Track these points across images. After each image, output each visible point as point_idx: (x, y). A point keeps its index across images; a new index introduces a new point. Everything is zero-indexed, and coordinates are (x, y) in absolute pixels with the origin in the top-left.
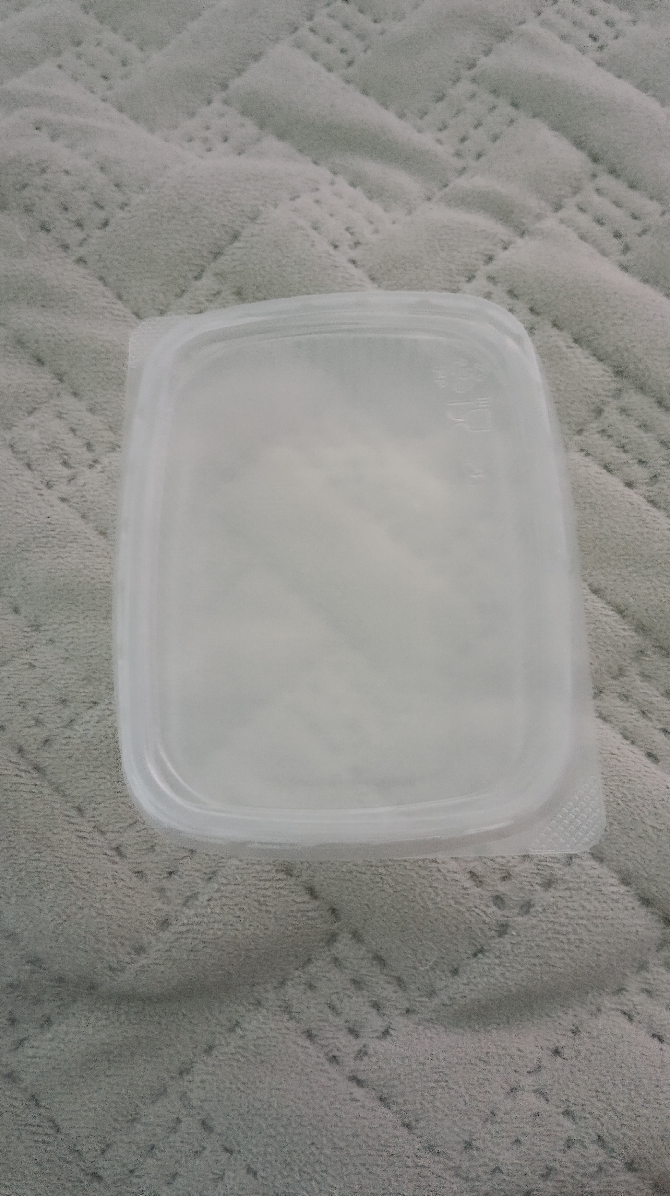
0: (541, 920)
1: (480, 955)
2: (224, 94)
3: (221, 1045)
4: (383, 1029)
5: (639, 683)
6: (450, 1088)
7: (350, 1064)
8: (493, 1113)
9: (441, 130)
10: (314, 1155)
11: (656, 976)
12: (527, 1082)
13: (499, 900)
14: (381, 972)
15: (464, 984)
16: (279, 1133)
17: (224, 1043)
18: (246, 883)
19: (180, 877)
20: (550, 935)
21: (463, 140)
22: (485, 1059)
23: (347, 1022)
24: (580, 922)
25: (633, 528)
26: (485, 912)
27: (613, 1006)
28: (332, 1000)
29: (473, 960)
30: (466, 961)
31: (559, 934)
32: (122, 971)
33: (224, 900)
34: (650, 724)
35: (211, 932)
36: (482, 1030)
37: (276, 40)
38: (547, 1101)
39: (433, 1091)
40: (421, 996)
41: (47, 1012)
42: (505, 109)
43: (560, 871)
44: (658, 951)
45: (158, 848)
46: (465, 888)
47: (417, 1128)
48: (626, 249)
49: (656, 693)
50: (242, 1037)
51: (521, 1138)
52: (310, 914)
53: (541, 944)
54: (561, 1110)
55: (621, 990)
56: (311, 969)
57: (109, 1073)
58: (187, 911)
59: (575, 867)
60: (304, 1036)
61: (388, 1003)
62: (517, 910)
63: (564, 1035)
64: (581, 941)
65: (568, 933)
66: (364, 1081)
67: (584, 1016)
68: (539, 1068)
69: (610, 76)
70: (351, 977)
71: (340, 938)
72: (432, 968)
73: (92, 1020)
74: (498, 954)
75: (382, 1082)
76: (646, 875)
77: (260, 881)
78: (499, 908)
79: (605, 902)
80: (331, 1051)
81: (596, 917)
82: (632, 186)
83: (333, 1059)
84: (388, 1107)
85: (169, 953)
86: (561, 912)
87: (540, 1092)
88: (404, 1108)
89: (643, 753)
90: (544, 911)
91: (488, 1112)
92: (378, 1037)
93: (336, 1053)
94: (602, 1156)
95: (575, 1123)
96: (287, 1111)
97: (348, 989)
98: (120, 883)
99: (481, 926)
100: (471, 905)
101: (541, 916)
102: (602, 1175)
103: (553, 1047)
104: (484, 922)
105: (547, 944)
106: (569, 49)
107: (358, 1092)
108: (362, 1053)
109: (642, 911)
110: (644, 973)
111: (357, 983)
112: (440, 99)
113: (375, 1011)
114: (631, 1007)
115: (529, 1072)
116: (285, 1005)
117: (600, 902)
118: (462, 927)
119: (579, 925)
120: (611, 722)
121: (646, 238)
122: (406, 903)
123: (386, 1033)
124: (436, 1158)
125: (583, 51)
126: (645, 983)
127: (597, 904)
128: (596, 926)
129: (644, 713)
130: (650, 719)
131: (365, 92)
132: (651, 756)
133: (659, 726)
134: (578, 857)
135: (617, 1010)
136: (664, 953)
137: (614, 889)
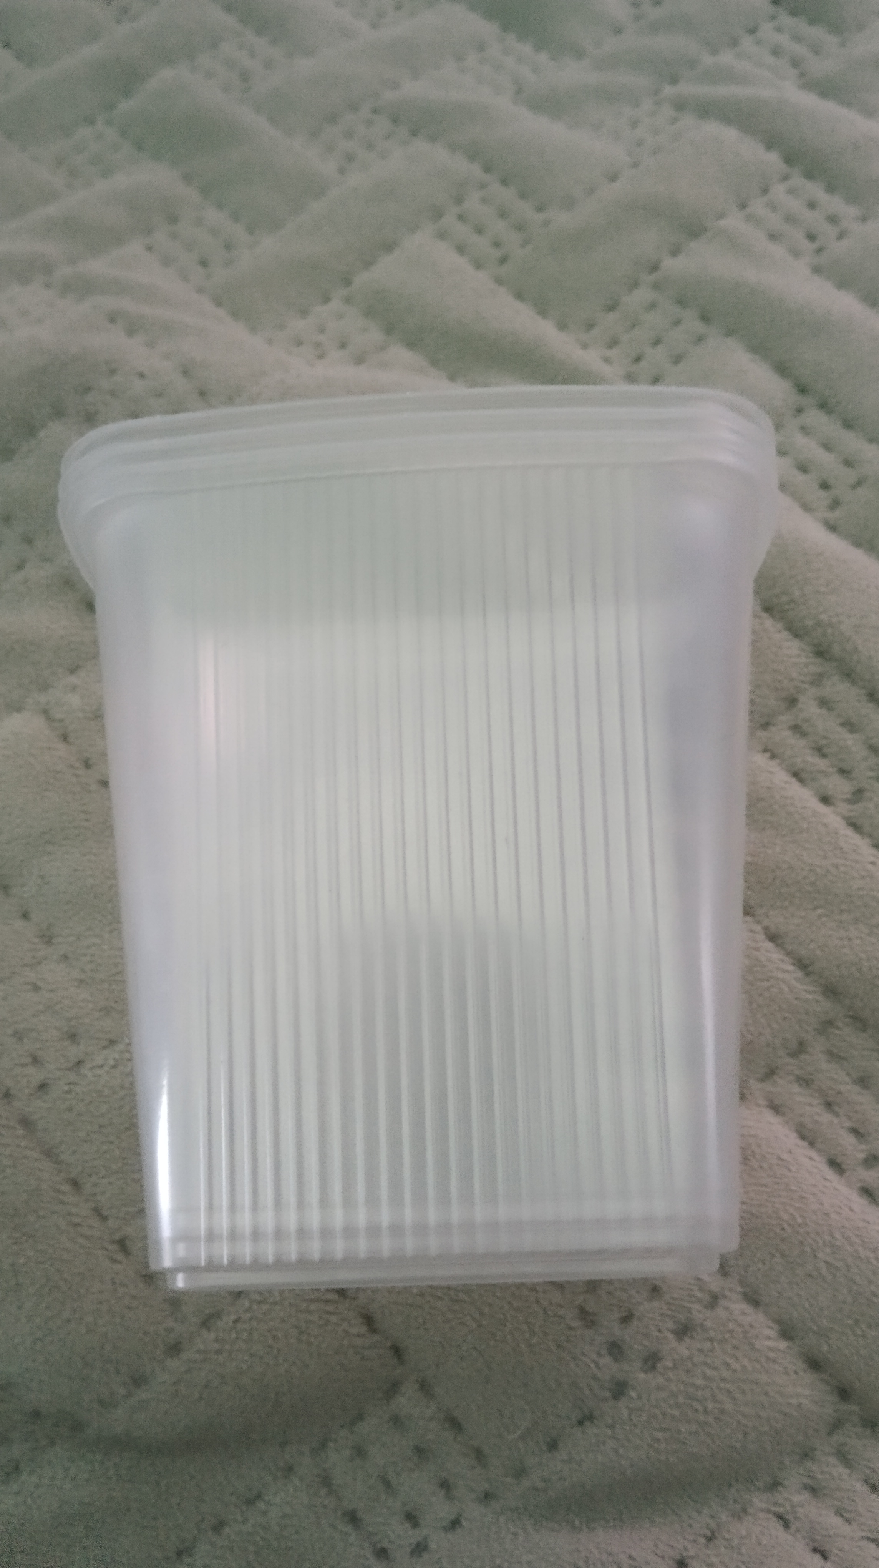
0: (668, 1380)
1: (587, 1423)
2: (345, 291)
3: (235, 1521)
4: (451, 1518)
5: (825, 1066)
9: (609, 347)
11: (825, 1469)
13: (616, 1349)
14: (454, 1438)
15: (563, 1462)
17: (239, 1519)
18: (286, 1301)
20: (681, 1399)
21: (638, 359)
23: (404, 1504)
24: (722, 1385)
25: (825, 858)
26: (597, 1364)
27: (764, 1506)
28: (386, 1473)
29: (578, 1430)
30: (569, 1430)
31: (693, 1399)
32: (115, 1406)
33: (256, 1320)
34: (836, 1121)
35: (233, 1364)
36: (584, 1527)
37: (414, 229)
40: (506, 1475)
41: (15, 1454)
42: (692, 323)
43: (698, 1313)
44: (829, 1434)
46: (571, 1328)
48: (835, 504)
49: (847, 1079)
50: (264, 1513)
52: (366, 1352)
53: (669, 1411)
55: (775, 1485)
56: (362, 1428)
58: (205, 1334)
59: (721, 1312)
60: (345, 1519)
61: (461, 1483)
62: (638, 1365)
64: (722, 1411)
65: (704, 1399)
67: (724, 1517)
69: (829, 288)
70: (414, 1442)
71: (403, 1389)
72: (522, 1437)
73: (72, 1472)
74: (610, 1421)
76: (815, 1328)
77: (305, 1298)
78: (616, 1360)
79: (756, 1360)
80: (380, 1542)
81: (745, 1381)
82: (848, 425)
83: (382, 1553)
85: (177, 1388)
86: (698, 1370)
89: (824, 1161)
90: (675, 1367)
92: (444, 1528)
97: (409, 1459)
98: (123, 1287)
99: (590, 1382)
100: (579, 1351)
101: (671, 1374)
103: (678, 1557)
104: (595, 1378)
105: (676, 1413)
106: (778, 251)
108: (421, 1548)
109: (809, 1377)
110: (809, 1464)
111: (422, 1452)
112: (612, 308)
113: (442, 1493)
114: (789, 1509)
116: (324, 1475)
117: (750, 1360)
118: (565, 1381)
119: (720, 1389)
120: (783, 1115)
121: (860, 491)
122: (492, 1343)
123: (456, 1523)
125: (796, 253)
126: (810, 1477)
127: (745, 1362)
128: (743, 1392)
129: (828, 1105)
130: (837, 1115)
131: (519, 296)
132: (835, 1164)
133: (848, 1124)
134: (725, 1297)
135: (769, 1511)
136: (838, 1438)
137: (771, 1343)
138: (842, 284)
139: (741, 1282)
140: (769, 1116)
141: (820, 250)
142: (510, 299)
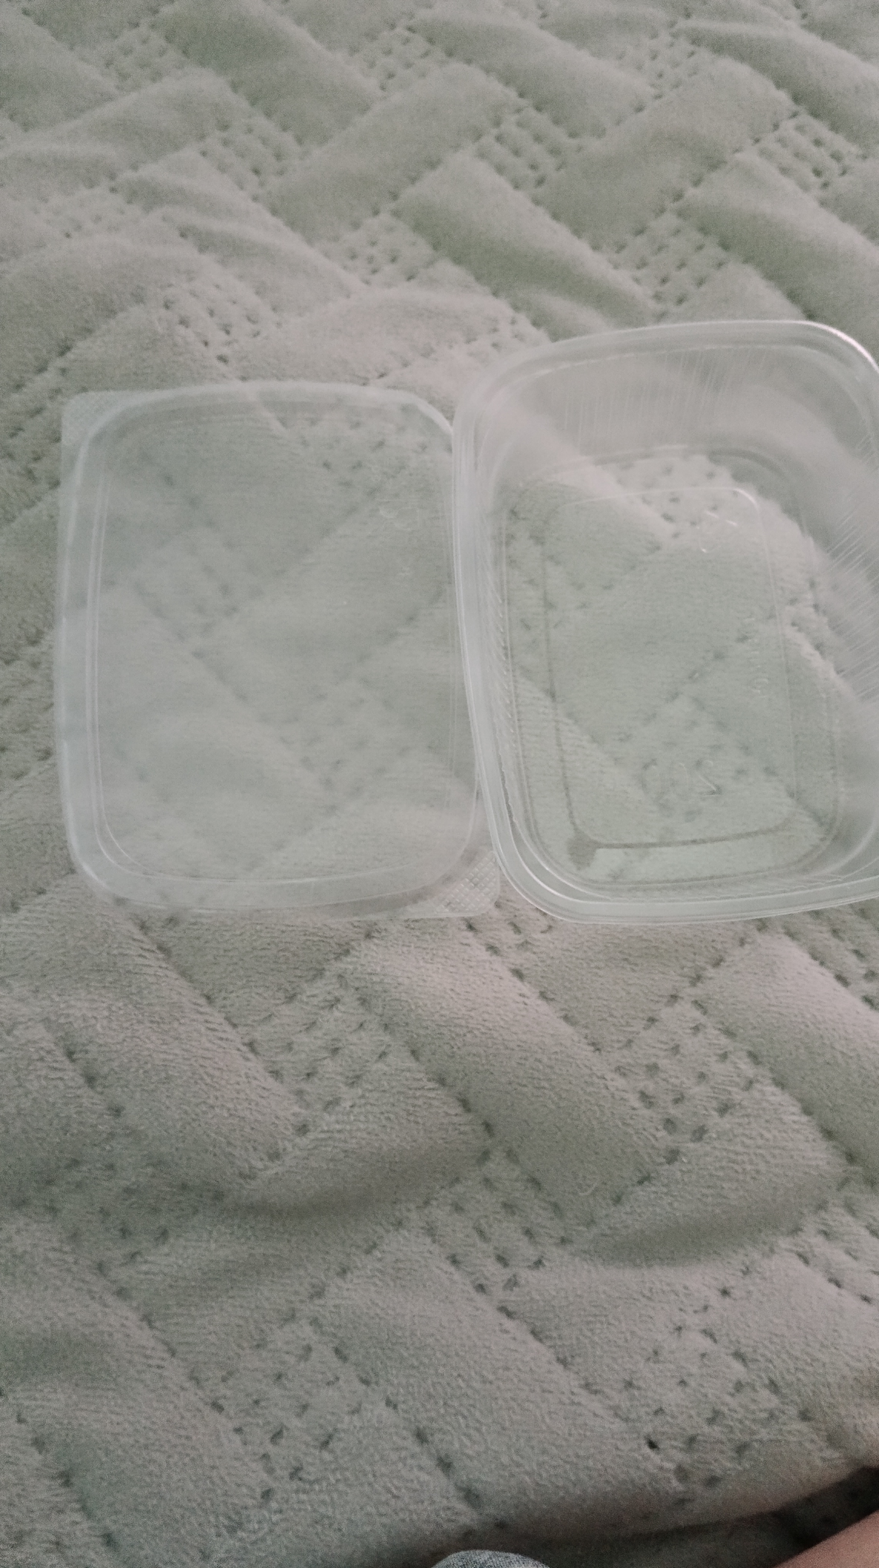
0: (715, 1148)
1: (646, 1183)
2: (393, 205)
3: (356, 1267)
4: (535, 1259)
6: (609, 1324)
7: (499, 1294)
8: (656, 1353)
9: (638, 268)
10: (460, 1388)
11: (836, 1218)
12: (693, 1320)
13: (670, 1124)
14: (536, 1197)
15: (626, 1213)
16: (421, 1363)
17: (359, 1265)
18: (394, 1091)
19: (320, 1079)
20: (724, 1164)
21: (664, 281)
22: (649, 1295)
23: (496, 1248)
24: (757, 1151)
26: (654, 1136)
27: (789, 1247)
28: (480, 1224)
29: (638, 1189)
30: (630, 1189)
31: (734, 1162)
32: (252, 1177)
33: (369, 1107)
34: (841, 944)
35: (354, 1141)
36: (644, 1264)
37: (456, 147)
38: (715, 1341)
39: (591, 1326)
40: (578, 1225)
41: (163, 1222)
42: (713, 250)
43: (738, 1095)
44: (838, 1190)
45: (295, 1046)
46: (634, 1109)
47: (573, 1365)
50: (380, 1260)
51: (685, 1378)
52: (462, 1128)
53: (714, 1173)
54: (729, 1351)
55: (796, 1230)
56: (459, 1188)
57: (231, 1293)
58: (326, 1116)
59: (755, 1094)
60: (448, 1262)
61: (542, 1231)
62: (688, 1136)
63: (733, 1275)
64: (758, 1172)
65: (744, 1162)
66: (515, 1313)
67: (756, 1256)
68: (706, 1308)
69: (834, 220)
70: (501, 1199)
71: (492, 1157)
72: (593, 1194)
73: (215, 1234)
74: (666, 1181)
75: (534, 1315)
76: (830, 1105)
77: (410, 1089)
78: (669, 1132)
79: (785, 1132)
80: (477, 1279)
81: (774, 1148)
83: (481, 1288)
84: (540, 1340)
85: (306, 1161)
86: (738, 1140)
87: (708, 1333)
88: (559, 1343)
89: (832, 975)
90: (718, 1138)
91: (650, 1350)
92: (529, 1267)
93: (484, 1282)
94: (774, 1402)
95: (746, 1365)
96: (430, 1340)
97: (498, 1213)
98: (254, 1083)
99: (650, 1151)
100: (640, 1126)
101: (716, 1144)
102: (773, 1422)
103: (721, 1287)
104: (653, 1147)
105: (721, 1174)
106: (789, 184)
107: (509, 1324)
108: (512, 1283)
109: (823, 1144)
110: (823, 1214)
111: (509, 1207)
112: (640, 232)
113: (527, 1239)
114: (807, 1248)
115: (695, 1312)
116: (427, 1227)
117: (780, 1131)
118: (629, 1150)
119: (756, 1154)
120: (798, 940)
122: (569, 1121)
123: (539, 1263)
124: (593, 1397)
125: (805, 188)
126: (824, 1224)
127: (776, 1133)
128: (774, 1156)
129: (835, 932)
130: (842, 939)
131: (556, 216)
132: (841, 979)
133: (852, 947)
134: (758, 1081)
135: (791, 1251)
136: (846, 1192)
137: (796, 1118)
138: (845, 217)
139: (771, 1070)
140: (787, 940)
141: (825, 185)
142: (547, 219)
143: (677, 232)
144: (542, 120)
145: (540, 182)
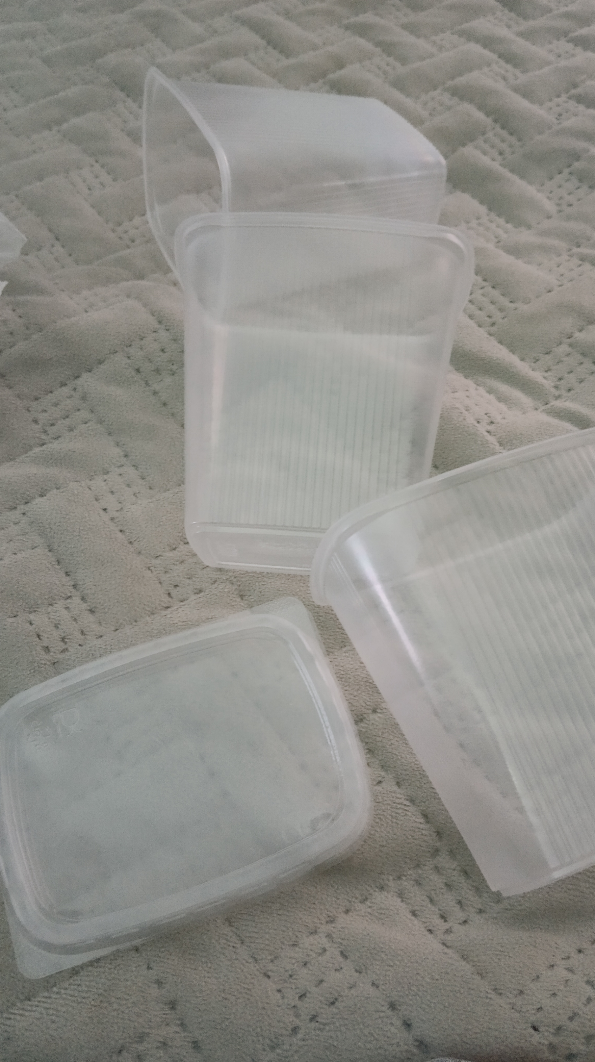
6: (510, 957)
7: (441, 935)
8: (538, 976)
9: (547, 371)
10: (418, 980)
12: (561, 962)
16: (395, 965)
18: (386, 803)
21: (560, 379)
22: (534, 944)
23: (439, 910)
28: (430, 894)
38: (575, 974)
40: (490, 902)
47: (487, 977)
51: (556, 992)
54: (583, 980)
56: (419, 871)
57: (280, 912)
61: (468, 903)
66: (452, 946)
68: (569, 957)
75: (463, 948)
84: (467, 961)
87: (570, 970)
88: (478, 964)
91: (535, 975)
92: (460, 924)
93: (432, 928)
96: (401, 952)
97: (442, 889)
103: (578, 948)
107: (447, 951)
111: (449, 886)
113: (459, 906)
115: (562, 958)
116: (399, 892)
142: (496, 343)
143: (569, 355)
144: (496, 293)
145: (493, 324)
